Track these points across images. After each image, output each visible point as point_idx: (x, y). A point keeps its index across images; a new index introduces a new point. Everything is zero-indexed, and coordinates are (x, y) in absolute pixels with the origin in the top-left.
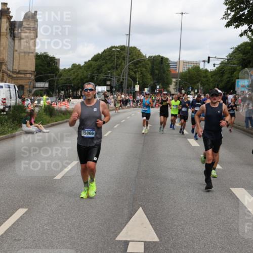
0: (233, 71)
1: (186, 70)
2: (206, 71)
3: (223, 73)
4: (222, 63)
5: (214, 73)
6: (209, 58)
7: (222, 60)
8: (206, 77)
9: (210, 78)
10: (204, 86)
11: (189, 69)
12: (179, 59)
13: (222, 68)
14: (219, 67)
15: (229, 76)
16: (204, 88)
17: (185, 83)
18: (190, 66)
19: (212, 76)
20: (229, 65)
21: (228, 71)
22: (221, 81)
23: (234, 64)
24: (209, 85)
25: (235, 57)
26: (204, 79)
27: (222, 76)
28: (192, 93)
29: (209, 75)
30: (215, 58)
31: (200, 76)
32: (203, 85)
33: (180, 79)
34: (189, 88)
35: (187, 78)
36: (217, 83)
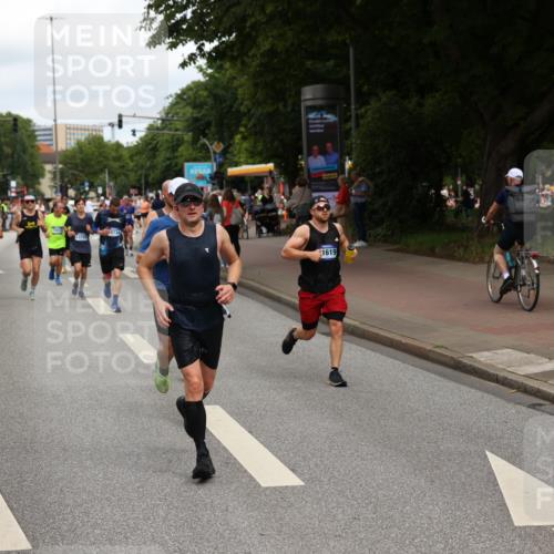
0: (175, 145)
1: (73, 144)
2: (118, 146)
3: (155, 149)
4: (150, 128)
5: (136, 151)
6: (120, 116)
7: (151, 121)
8: (118, 159)
9: (128, 161)
10: (116, 178)
11: (79, 143)
12: (55, 120)
13: (153, 139)
14: (146, 136)
15: (168, 155)
16: (116, 183)
17: (73, 174)
18: (82, 137)
19: (131, 157)
20: (166, 131)
21: (165, 146)
22: (153, 167)
23: (177, 130)
24: (127, 176)
25: (177, 114)
26: (116, 165)
27: (154, 156)
28: (92, 194)
29: (126, 154)
30: (134, 116)
31: (106, 158)
32: (113, 176)
33: (60, 166)
34: (83, 184)
35: (78, 161)
36: (144, 172)
